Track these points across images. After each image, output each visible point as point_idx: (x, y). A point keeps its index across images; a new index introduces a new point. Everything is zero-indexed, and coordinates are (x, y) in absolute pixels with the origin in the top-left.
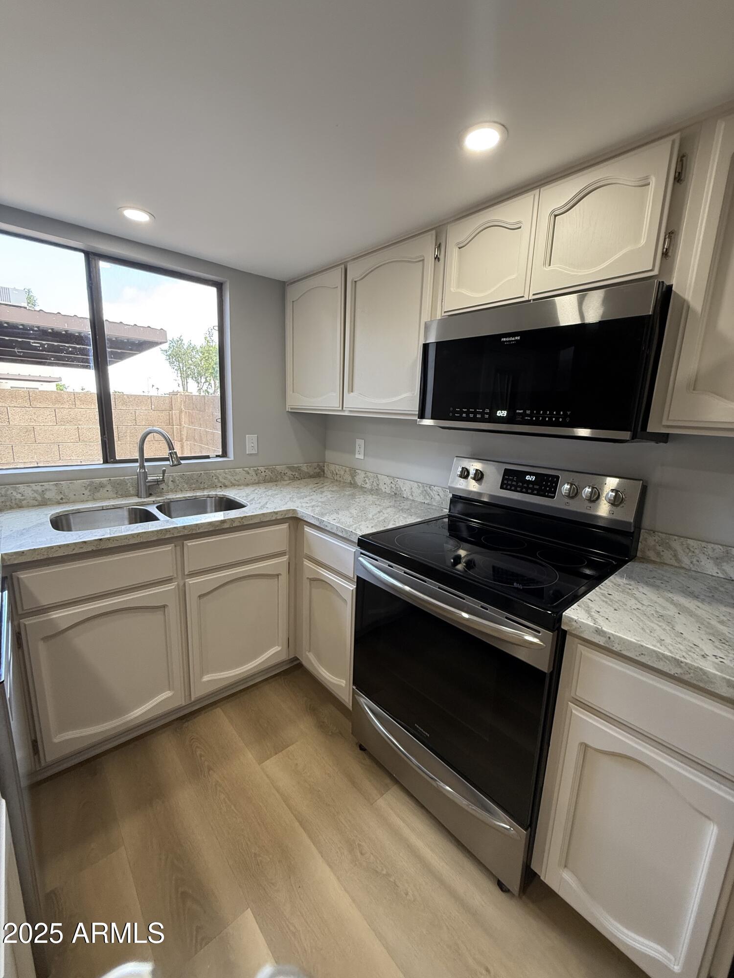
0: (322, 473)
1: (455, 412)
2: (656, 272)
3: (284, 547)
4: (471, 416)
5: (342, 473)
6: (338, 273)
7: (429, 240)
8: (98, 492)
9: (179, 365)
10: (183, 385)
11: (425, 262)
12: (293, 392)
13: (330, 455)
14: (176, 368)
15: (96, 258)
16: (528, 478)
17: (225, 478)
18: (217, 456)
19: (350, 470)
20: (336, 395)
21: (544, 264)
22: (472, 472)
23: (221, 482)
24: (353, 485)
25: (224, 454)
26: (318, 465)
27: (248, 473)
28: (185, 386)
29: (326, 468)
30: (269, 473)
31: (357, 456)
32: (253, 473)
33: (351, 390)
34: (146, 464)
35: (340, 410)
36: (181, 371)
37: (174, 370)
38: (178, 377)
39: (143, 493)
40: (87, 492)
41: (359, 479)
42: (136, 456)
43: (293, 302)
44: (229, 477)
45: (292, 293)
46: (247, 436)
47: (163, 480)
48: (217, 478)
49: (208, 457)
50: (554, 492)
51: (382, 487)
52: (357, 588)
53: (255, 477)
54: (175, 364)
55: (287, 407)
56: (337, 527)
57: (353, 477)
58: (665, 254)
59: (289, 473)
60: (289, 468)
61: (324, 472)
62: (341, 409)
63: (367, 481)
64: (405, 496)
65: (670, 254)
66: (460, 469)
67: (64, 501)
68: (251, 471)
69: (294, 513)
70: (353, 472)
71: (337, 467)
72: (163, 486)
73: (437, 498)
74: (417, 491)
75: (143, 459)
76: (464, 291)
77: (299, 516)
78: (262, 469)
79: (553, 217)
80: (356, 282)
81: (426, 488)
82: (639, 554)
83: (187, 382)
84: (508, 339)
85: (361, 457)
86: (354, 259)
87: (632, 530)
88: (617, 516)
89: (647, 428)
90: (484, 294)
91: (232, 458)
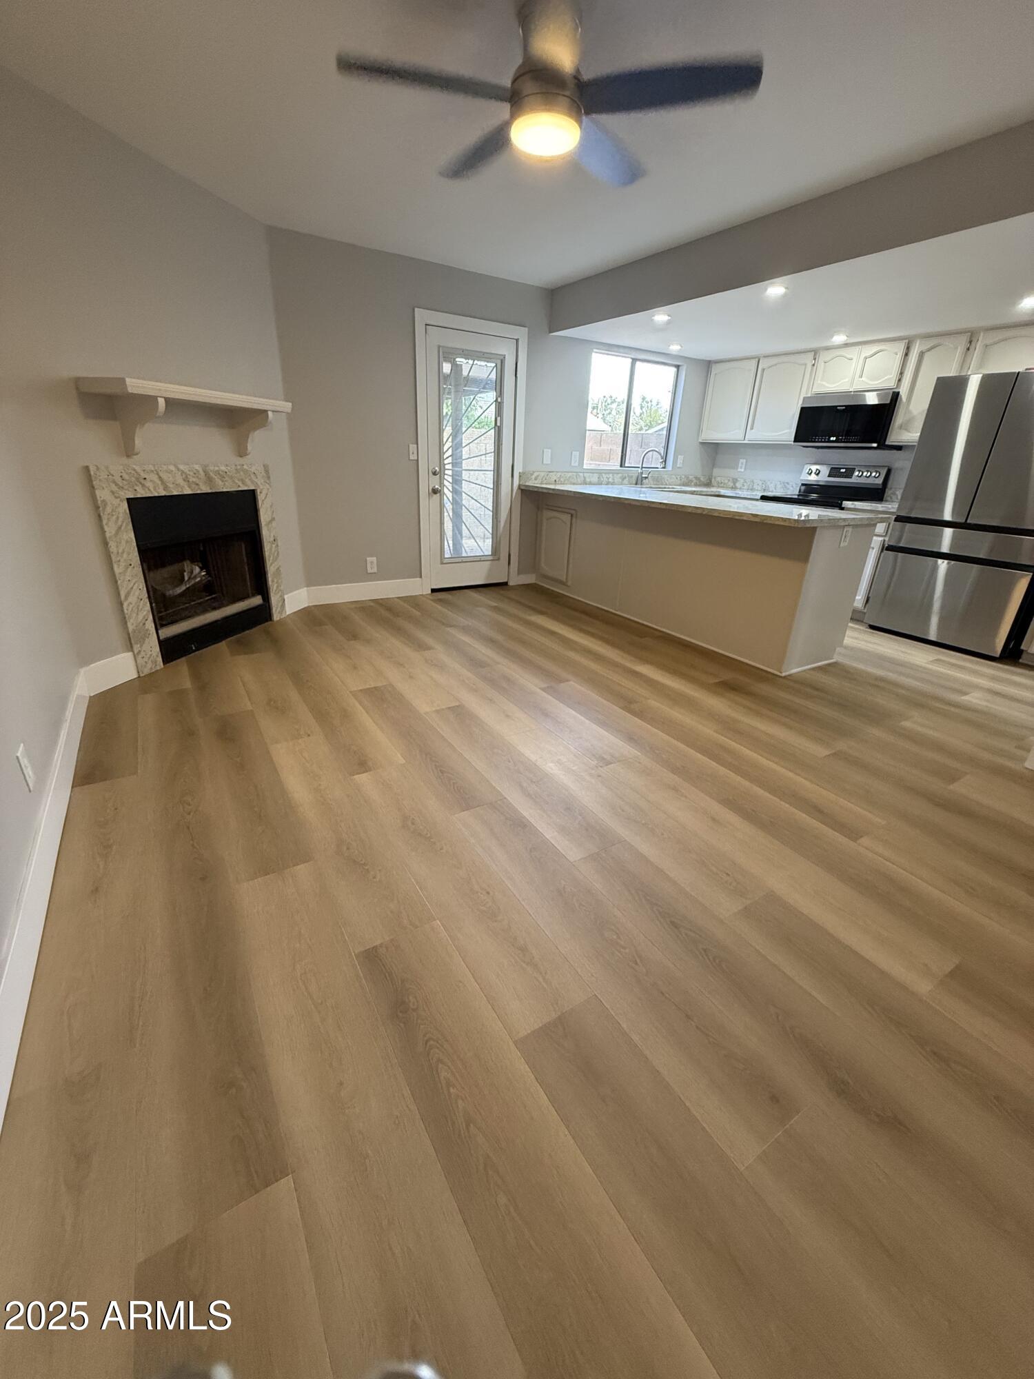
0: (711, 483)
1: (812, 438)
2: (895, 387)
5: (726, 481)
6: (754, 362)
7: (811, 355)
11: (807, 365)
12: (707, 430)
13: (716, 471)
15: (636, 361)
17: (667, 480)
18: (661, 468)
19: (733, 479)
20: (741, 431)
21: (859, 377)
22: (814, 471)
24: (734, 488)
25: (665, 467)
29: (713, 480)
31: (739, 470)
32: (679, 479)
33: (752, 429)
39: (639, 483)
41: (739, 485)
43: (716, 374)
44: (669, 480)
45: (716, 369)
46: (678, 456)
49: (657, 468)
50: (852, 476)
51: (756, 487)
55: (700, 439)
57: (735, 483)
58: (899, 381)
59: (695, 481)
60: (695, 478)
62: (743, 439)
63: (745, 485)
65: (901, 382)
66: (808, 470)
68: (679, 477)
70: (735, 481)
71: (723, 477)
73: (791, 488)
76: (824, 383)
79: (865, 359)
80: (764, 369)
81: (786, 484)
82: (885, 498)
84: (839, 408)
85: (743, 470)
86: (764, 357)
87: (881, 487)
88: (876, 482)
89: (887, 443)
90: (834, 386)
91: (670, 469)
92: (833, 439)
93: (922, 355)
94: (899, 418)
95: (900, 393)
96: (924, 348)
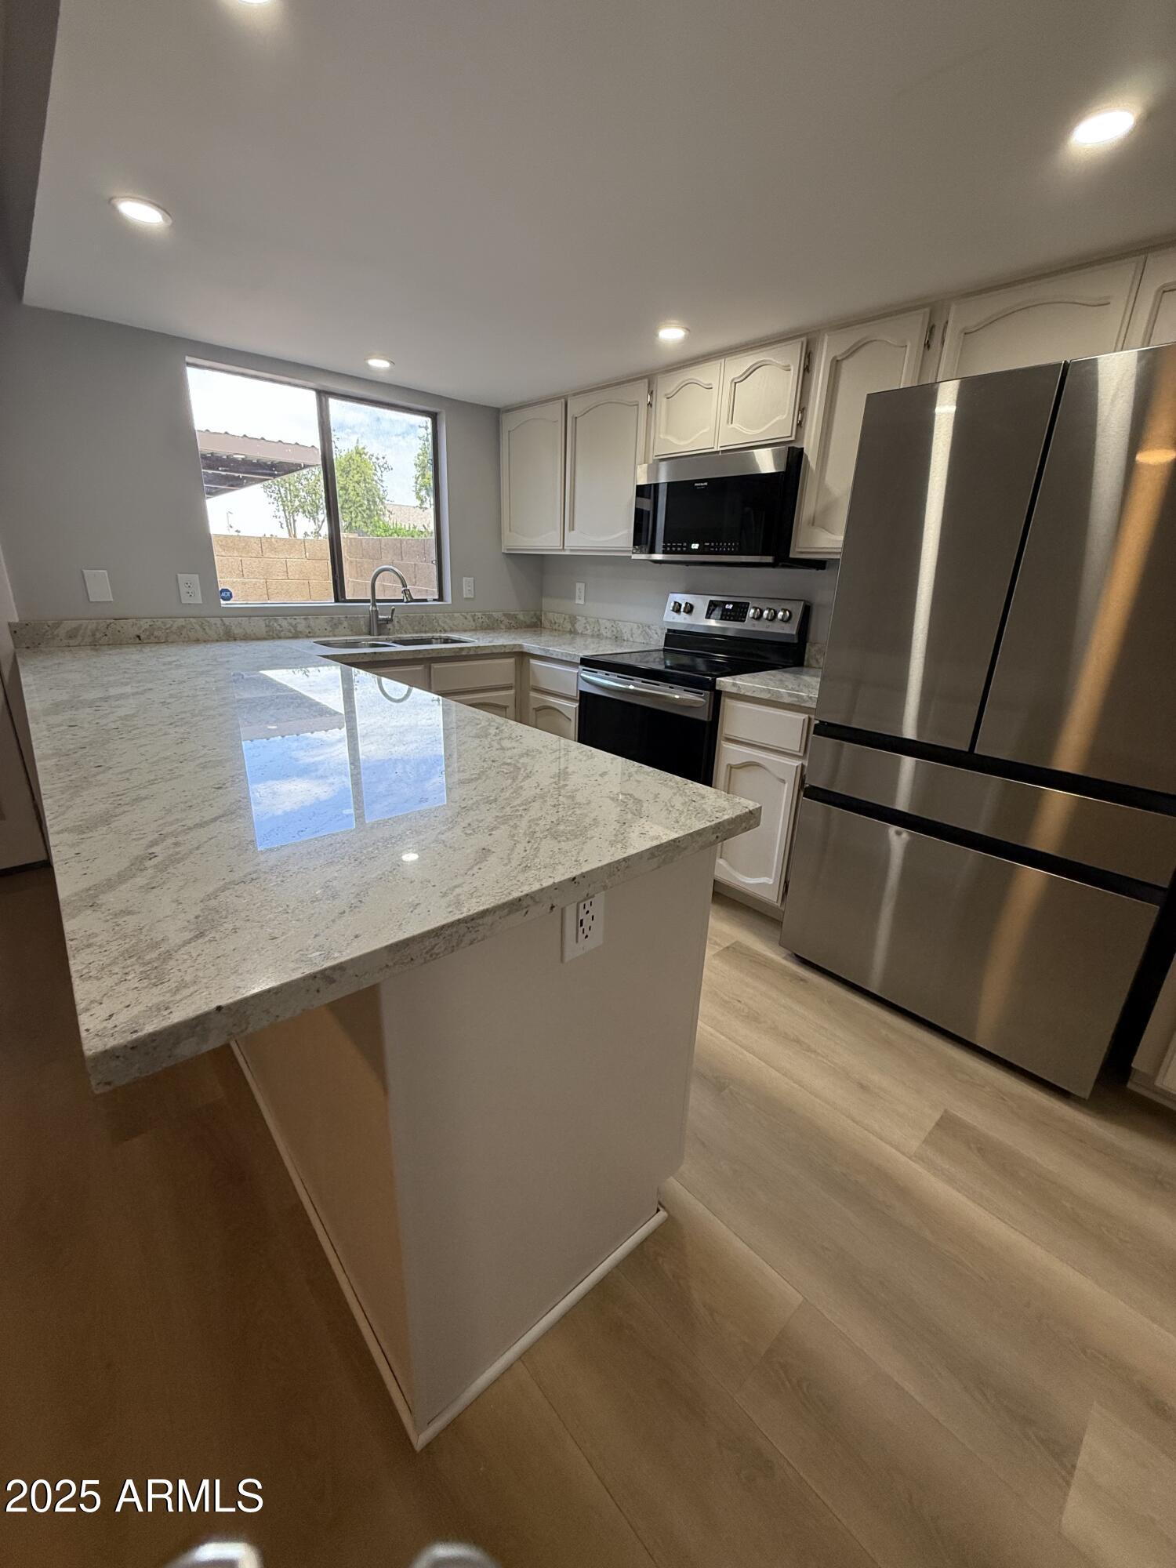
0: (539, 623)
2: (793, 438)
3: (511, 681)
4: (679, 549)
5: (561, 621)
6: (558, 406)
7: (643, 385)
8: (337, 628)
9: (279, 490)
10: (287, 526)
11: (640, 406)
12: (510, 530)
13: (547, 603)
14: (274, 495)
15: (327, 396)
16: (727, 606)
17: (445, 622)
18: (435, 600)
19: (570, 618)
20: (557, 534)
21: (728, 422)
22: (683, 606)
23: (441, 626)
24: (573, 632)
25: (441, 598)
26: (535, 614)
27: (466, 618)
28: (291, 526)
29: (543, 618)
30: (485, 619)
31: (577, 602)
32: (471, 619)
33: (572, 528)
34: (377, 604)
35: (559, 550)
36: (283, 502)
37: (272, 500)
38: (279, 511)
39: (375, 632)
40: (329, 629)
41: (579, 627)
42: (369, 597)
43: (509, 432)
44: (448, 622)
45: (509, 422)
46: (464, 579)
47: (391, 620)
48: (437, 622)
49: (426, 600)
50: (745, 617)
51: (603, 631)
52: (580, 706)
53: (472, 623)
54: (273, 488)
55: (503, 547)
56: (562, 653)
57: (573, 625)
58: (800, 424)
59: (506, 621)
60: (505, 615)
61: (541, 622)
62: (561, 548)
63: (588, 627)
64: (625, 638)
65: (802, 425)
66: (673, 604)
67: (311, 635)
68: (469, 617)
69: (520, 648)
70: (573, 620)
71: (556, 615)
72: (389, 626)
73: (656, 635)
74: (637, 632)
75: (375, 601)
76: (671, 439)
77: (525, 650)
78: (480, 615)
79: (733, 384)
80: (576, 418)
81: (645, 628)
82: (805, 663)
83: (294, 521)
84: (699, 485)
85: (582, 602)
86: (574, 395)
87: (796, 641)
88: (787, 631)
89: (791, 556)
90: (686, 443)
91: (450, 602)
92: (695, 546)
93: (836, 365)
94: (808, 505)
95: (805, 449)
96: (838, 352)
